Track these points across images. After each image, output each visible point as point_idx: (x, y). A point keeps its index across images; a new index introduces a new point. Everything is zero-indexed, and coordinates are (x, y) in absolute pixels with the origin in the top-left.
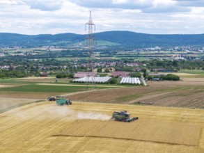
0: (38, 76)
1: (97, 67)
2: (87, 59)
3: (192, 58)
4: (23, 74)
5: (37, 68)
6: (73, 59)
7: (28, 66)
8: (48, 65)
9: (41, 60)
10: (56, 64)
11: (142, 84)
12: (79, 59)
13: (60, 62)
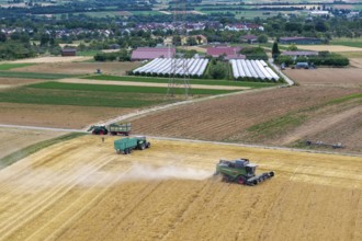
0: (56, 55)
1: (170, 33)
2: (146, 13)
3: (344, 11)
4: (27, 51)
5: (54, 34)
6: (119, 13)
7: (36, 30)
8: (74, 27)
9: (58, 17)
10: (89, 27)
11: (282, 81)
12: (131, 14)
13: (96, 20)
